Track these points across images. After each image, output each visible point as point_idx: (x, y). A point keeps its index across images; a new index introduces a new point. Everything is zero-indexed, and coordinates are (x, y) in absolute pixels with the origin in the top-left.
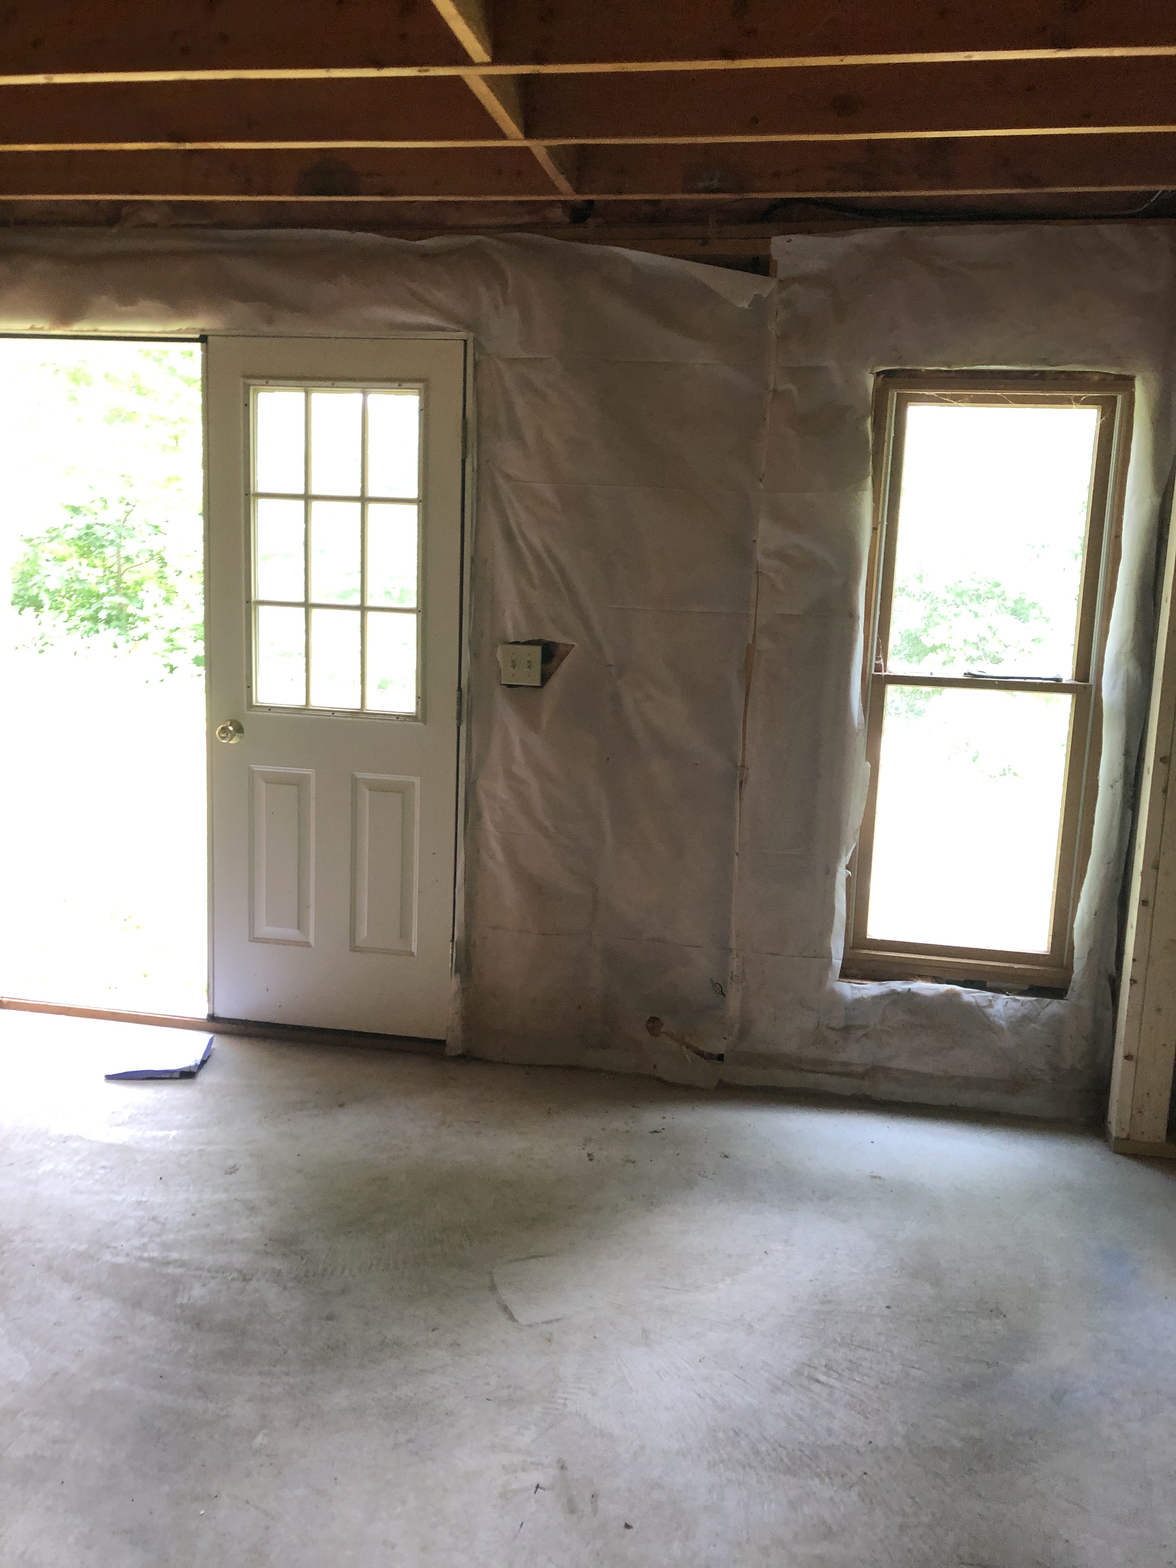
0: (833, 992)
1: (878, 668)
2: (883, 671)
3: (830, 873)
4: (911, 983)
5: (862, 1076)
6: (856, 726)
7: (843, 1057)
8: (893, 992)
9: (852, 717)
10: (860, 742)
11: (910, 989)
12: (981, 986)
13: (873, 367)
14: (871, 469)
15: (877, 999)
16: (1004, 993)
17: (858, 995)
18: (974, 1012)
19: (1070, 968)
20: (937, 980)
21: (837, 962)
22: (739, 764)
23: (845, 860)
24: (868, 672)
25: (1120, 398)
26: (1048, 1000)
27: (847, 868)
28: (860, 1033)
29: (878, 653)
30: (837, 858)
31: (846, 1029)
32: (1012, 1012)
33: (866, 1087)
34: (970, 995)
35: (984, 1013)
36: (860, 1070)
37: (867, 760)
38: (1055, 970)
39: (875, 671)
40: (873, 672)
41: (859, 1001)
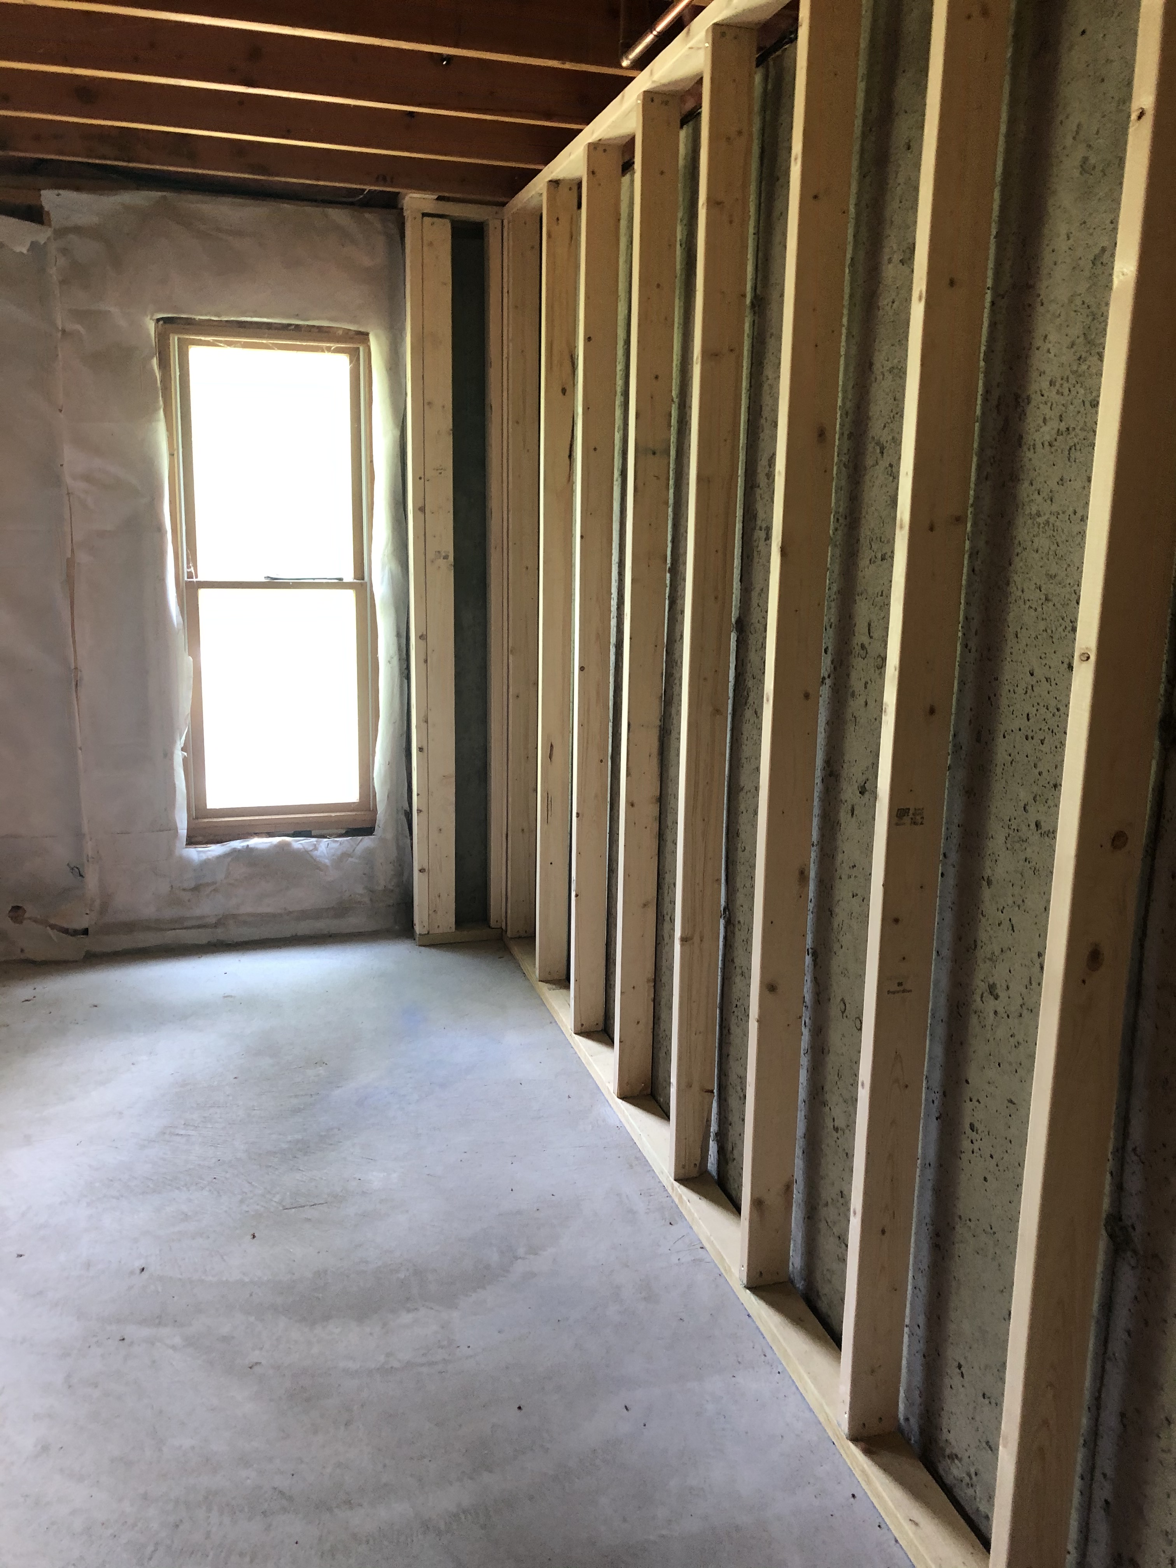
0: (181, 857)
1: (190, 575)
2: (194, 577)
3: (168, 755)
4: (248, 841)
5: (215, 926)
6: (176, 626)
7: (197, 912)
8: (234, 851)
9: (171, 617)
10: (181, 640)
11: (248, 846)
12: (308, 834)
13: (152, 315)
14: (161, 403)
15: (220, 858)
16: (326, 838)
17: (204, 857)
18: (304, 859)
19: (375, 811)
20: (270, 835)
21: (183, 831)
22: (73, 667)
23: (180, 743)
24: (181, 581)
25: (361, 349)
26: (361, 838)
27: (183, 749)
28: (211, 888)
29: (188, 563)
30: (173, 742)
31: (196, 889)
32: (333, 851)
33: (220, 934)
34: (299, 843)
35: (312, 857)
36: (214, 921)
37: (189, 655)
38: (363, 813)
39: (188, 578)
40: (186, 579)
41: (206, 863)
